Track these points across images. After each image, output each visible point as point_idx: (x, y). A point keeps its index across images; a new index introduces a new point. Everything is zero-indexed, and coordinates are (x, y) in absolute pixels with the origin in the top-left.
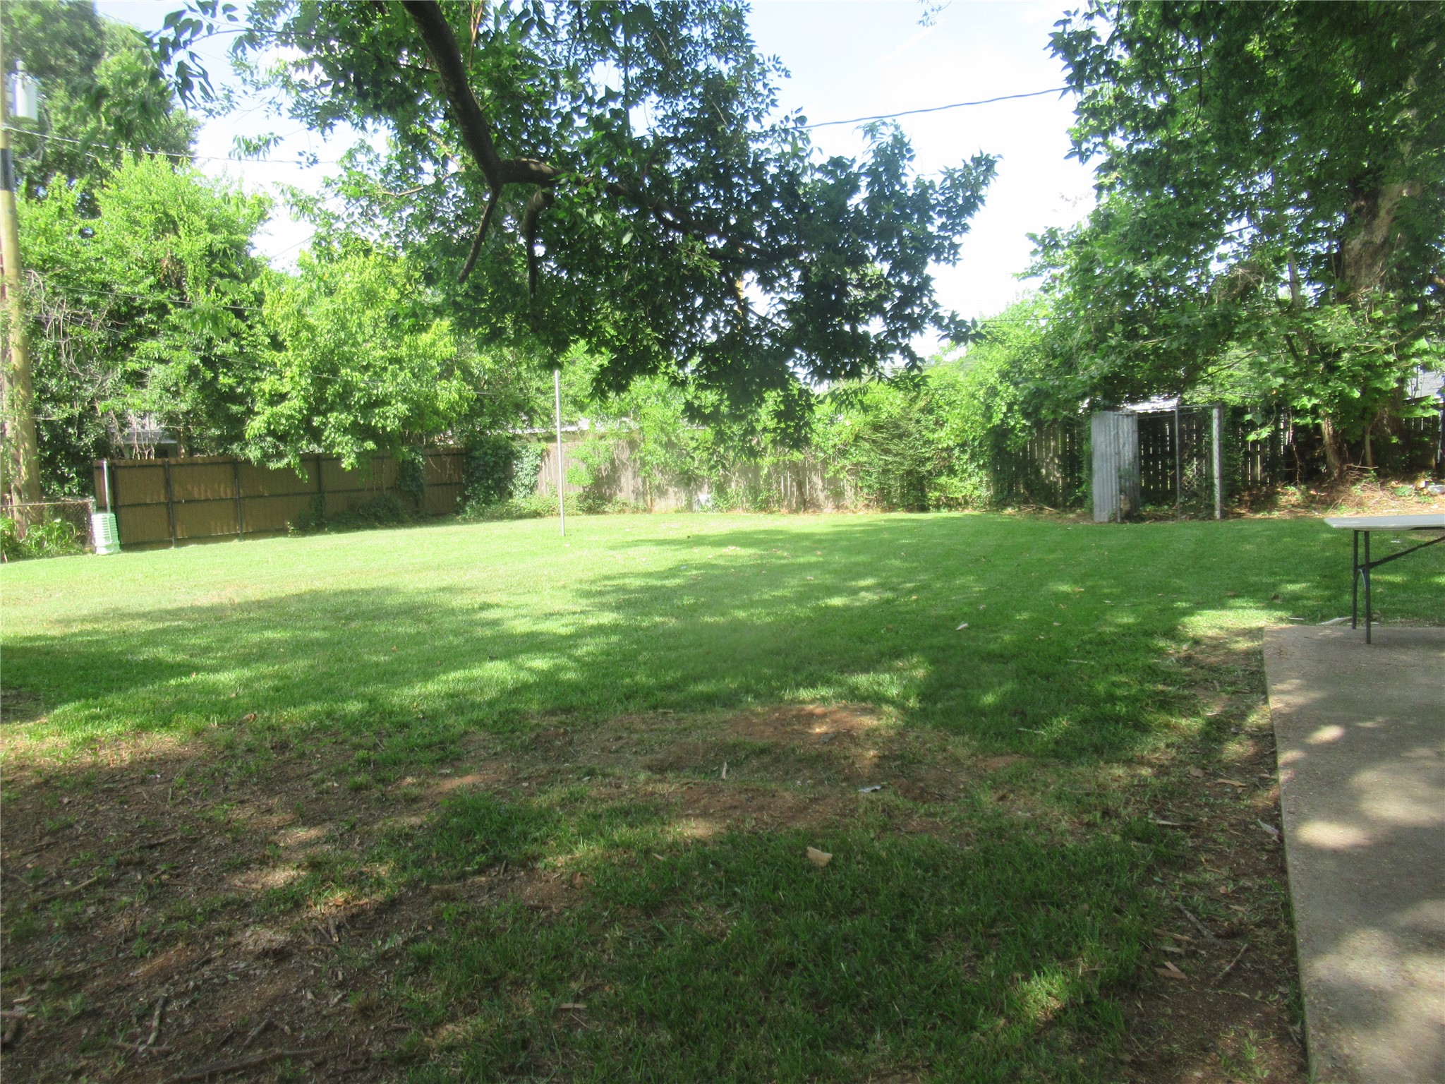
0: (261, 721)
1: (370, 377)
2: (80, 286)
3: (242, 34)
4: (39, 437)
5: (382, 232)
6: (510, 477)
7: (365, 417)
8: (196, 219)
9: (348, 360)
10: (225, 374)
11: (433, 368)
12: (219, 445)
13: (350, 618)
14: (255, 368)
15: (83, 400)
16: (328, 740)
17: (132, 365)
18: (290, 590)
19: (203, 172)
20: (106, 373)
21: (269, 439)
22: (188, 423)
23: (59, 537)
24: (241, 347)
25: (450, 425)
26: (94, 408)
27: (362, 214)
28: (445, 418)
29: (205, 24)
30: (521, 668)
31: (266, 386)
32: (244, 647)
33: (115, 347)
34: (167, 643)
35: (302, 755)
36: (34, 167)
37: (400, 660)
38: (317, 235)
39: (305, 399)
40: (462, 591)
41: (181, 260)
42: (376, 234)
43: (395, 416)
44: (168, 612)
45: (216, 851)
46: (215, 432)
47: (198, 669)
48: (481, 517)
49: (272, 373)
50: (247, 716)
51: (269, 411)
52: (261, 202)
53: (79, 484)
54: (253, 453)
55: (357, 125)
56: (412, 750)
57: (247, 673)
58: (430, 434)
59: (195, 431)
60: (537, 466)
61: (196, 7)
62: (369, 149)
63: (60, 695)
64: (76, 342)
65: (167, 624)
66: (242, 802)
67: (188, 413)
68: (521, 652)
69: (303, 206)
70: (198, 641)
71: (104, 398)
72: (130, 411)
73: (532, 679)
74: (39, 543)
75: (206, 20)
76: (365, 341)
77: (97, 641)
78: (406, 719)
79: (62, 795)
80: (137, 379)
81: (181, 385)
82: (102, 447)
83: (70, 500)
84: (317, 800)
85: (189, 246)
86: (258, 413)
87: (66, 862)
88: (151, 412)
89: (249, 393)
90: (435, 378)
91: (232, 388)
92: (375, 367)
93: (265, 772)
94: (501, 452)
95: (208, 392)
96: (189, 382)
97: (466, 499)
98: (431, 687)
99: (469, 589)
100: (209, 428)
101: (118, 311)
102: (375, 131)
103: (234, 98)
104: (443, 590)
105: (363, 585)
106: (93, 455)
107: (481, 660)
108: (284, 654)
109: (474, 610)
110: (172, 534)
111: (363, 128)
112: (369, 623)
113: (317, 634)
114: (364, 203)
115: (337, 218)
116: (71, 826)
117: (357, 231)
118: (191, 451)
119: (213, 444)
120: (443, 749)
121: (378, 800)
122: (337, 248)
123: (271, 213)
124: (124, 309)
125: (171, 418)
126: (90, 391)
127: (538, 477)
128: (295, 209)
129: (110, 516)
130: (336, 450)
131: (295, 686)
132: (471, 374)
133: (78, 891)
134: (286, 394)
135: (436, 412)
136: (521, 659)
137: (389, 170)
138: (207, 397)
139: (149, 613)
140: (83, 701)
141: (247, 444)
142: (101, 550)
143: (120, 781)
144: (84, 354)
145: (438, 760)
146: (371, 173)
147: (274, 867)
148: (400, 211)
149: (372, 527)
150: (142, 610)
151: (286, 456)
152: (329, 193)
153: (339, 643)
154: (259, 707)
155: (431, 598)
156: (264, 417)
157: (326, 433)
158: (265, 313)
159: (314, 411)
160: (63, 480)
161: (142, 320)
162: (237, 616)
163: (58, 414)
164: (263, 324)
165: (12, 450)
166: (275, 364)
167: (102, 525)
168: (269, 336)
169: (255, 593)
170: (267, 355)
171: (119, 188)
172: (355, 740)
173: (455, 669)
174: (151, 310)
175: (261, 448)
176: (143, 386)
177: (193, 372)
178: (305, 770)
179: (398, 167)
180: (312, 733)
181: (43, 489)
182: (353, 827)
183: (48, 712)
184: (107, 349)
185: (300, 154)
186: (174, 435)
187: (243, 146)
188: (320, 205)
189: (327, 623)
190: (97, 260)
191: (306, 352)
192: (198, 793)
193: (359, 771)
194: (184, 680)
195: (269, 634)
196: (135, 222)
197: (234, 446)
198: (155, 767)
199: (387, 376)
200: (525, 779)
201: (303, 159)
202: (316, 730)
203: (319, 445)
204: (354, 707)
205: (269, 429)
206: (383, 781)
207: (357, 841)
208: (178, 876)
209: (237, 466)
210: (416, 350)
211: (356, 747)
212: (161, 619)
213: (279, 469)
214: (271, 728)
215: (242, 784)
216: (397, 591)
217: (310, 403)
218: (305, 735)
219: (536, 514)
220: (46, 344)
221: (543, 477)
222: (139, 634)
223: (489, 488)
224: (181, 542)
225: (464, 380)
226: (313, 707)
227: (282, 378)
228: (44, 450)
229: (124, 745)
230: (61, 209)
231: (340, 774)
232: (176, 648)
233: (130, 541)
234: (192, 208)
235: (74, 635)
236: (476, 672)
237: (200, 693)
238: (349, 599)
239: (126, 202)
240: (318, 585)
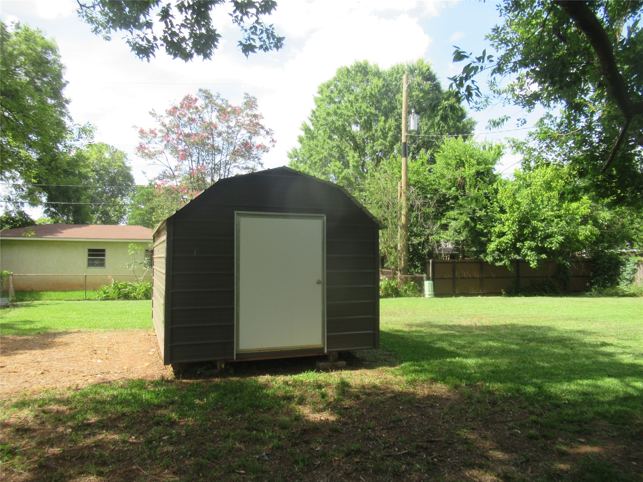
0: (484, 387)
1: (545, 224)
2: (427, 191)
3: (495, 67)
4: (409, 250)
5: (556, 154)
6: (618, 274)
7: (541, 242)
8: (472, 160)
9: (535, 217)
10: (480, 224)
11: (577, 219)
12: (475, 255)
13: (530, 340)
14: (493, 222)
15: (425, 235)
16: (517, 406)
17: (444, 221)
18: (501, 322)
19: (476, 141)
20: (434, 225)
21: (496, 252)
22: (463, 245)
23: (413, 289)
24: (487, 213)
25: (585, 248)
26: (428, 239)
27: (546, 147)
28: (583, 244)
29: (480, 67)
30: (628, 385)
31: (497, 230)
32: (479, 348)
33: (438, 214)
34: (447, 340)
35: (503, 410)
36: (414, 148)
37: (555, 367)
38: (524, 158)
39: (514, 235)
40: (590, 333)
41: (465, 178)
42: (553, 155)
43: (557, 242)
44: (449, 326)
45: (459, 453)
46: (474, 249)
47: (459, 355)
48: (600, 294)
49: (499, 223)
50: (478, 383)
51: (498, 240)
52: (499, 147)
53: (421, 269)
54: (489, 259)
55: (546, 105)
56: (562, 422)
57: (480, 361)
58: (574, 251)
59: (466, 249)
60: (635, 269)
61: (476, 61)
62: (551, 116)
63: (405, 357)
64: (424, 213)
65: (448, 332)
66: (473, 429)
67: (464, 241)
68: (628, 375)
69: (518, 147)
70: (460, 342)
71: (432, 235)
72: (442, 240)
73: (635, 394)
74: (405, 292)
75: (479, 65)
76: (543, 208)
77: (421, 336)
78: (559, 402)
79: (400, 405)
80: (445, 227)
81: (462, 229)
82: (431, 254)
83: (417, 275)
84: (509, 438)
85: (469, 171)
86: (493, 241)
87: (397, 438)
88: (449, 240)
89: (489, 232)
90: (578, 225)
91: (482, 230)
92: (547, 220)
93: (485, 415)
94: (613, 261)
95: (472, 232)
96: (464, 228)
97: (592, 284)
98: (573, 387)
99: (594, 333)
100: (472, 247)
101: (440, 200)
102: (555, 107)
103: (489, 100)
104: (579, 331)
105: (537, 324)
106: (427, 257)
107: (603, 376)
108: (497, 354)
109: (597, 346)
110: (454, 292)
111: (549, 106)
112: (539, 344)
113: (513, 346)
114: (548, 141)
115: (534, 150)
116: (401, 421)
117: (544, 155)
118: (464, 257)
119: (473, 254)
120: (580, 426)
121: (542, 447)
122: (532, 164)
123: (503, 151)
124: (442, 199)
125: (457, 243)
126: (428, 231)
127: (635, 275)
128: (514, 148)
129: (431, 282)
130: (527, 258)
131: (502, 372)
132: (598, 222)
133: (400, 455)
134: (506, 232)
135: (578, 241)
136: (628, 379)
137: (562, 124)
138: (472, 234)
139: (442, 326)
140: (413, 362)
141: (487, 254)
142: (427, 296)
143: (422, 404)
144: (426, 217)
145: (577, 432)
146: (552, 127)
147: (486, 472)
148: (566, 143)
149: (542, 295)
150: (439, 324)
151: (503, 260)
152: (531, 139)
153: (524, 352)
154: (485, 380)
155: (572, 335)
156: (496, 243)
157: (523, 251)
158: (498, 197)
159: (517, 240)
160: (416, 267)
161: (448, 203)
162: (478, 332)
163: (416, 241)
164: (497, 202)
165: (399, 255)
166: (501, 219)
167: (428, 285)
168: (499, 207)
169: (485, 322)
170: (498, 216)
171: (443, 152)
172: (531, 408)
173: (587, 378)
174: (452, 199)
175: (493, 256)
176: (447, 230)
177: (467, 223)
178: (505, 419)
179: (566, 121)
180: (508, 399)
181: (408, 270)
182: (528, 460)
183: (400, 364)
184: (435, 215)
185: (518, 120)
186: (458, 250)
187: (492, 123)
188: (526, 145)
189: (519, 341)
190: (434, 181)
191: (516, 214)
192: (453, 418)
193: (532, 427)
194: (453, 360)
195: (491, 343)
196: (449, 164)
197: (481, 256)
198: (437, 400)
199: (554, 224)
200: (634, 460)
201: (520, 122)
202: (510, 398)
203: (519, 255)
204: (530, 389)
205: (497, 248)
206: (545, 437)
207: (530, 470)
208: (441, 461)
209: (482, 264)
210: (568, 211)
211: (532, 413)
212: (446, 329)
213: (500, 266)
214: (489, 392)
215: (473, 419)
216: (554, 330)
217: (515, 237)
218: (505, 399)
219: (633, 295)
220: (414, 214)
221: (638, 275)
222: (437, 335)
223: (605, 279)
224: (457, 295)
225: (594, 225)
226: (509, 385)
227: (504, 225)
228: (410, 255)
229: (426, 386)
230: (423, 162)
231: (522, 426)
232: (451, 344)
233: (438, 293)
234: (471, 156)
235: (413, 332)
236: (599, 383)
237: (460, 367)
238: (529, 330)
239: (446, 157)
240: (515, 321)
